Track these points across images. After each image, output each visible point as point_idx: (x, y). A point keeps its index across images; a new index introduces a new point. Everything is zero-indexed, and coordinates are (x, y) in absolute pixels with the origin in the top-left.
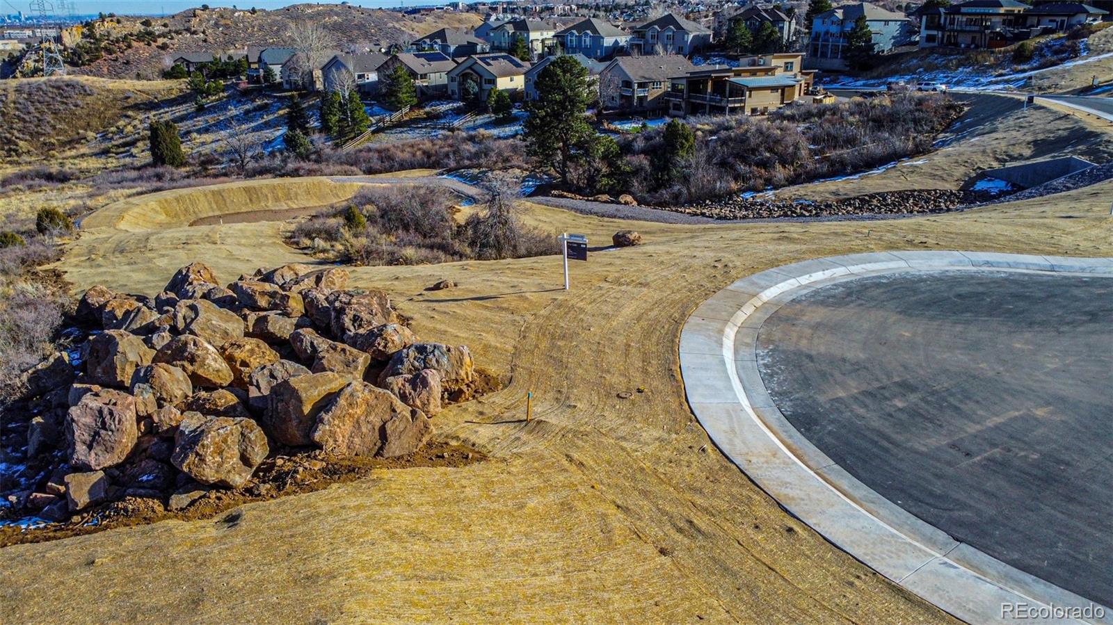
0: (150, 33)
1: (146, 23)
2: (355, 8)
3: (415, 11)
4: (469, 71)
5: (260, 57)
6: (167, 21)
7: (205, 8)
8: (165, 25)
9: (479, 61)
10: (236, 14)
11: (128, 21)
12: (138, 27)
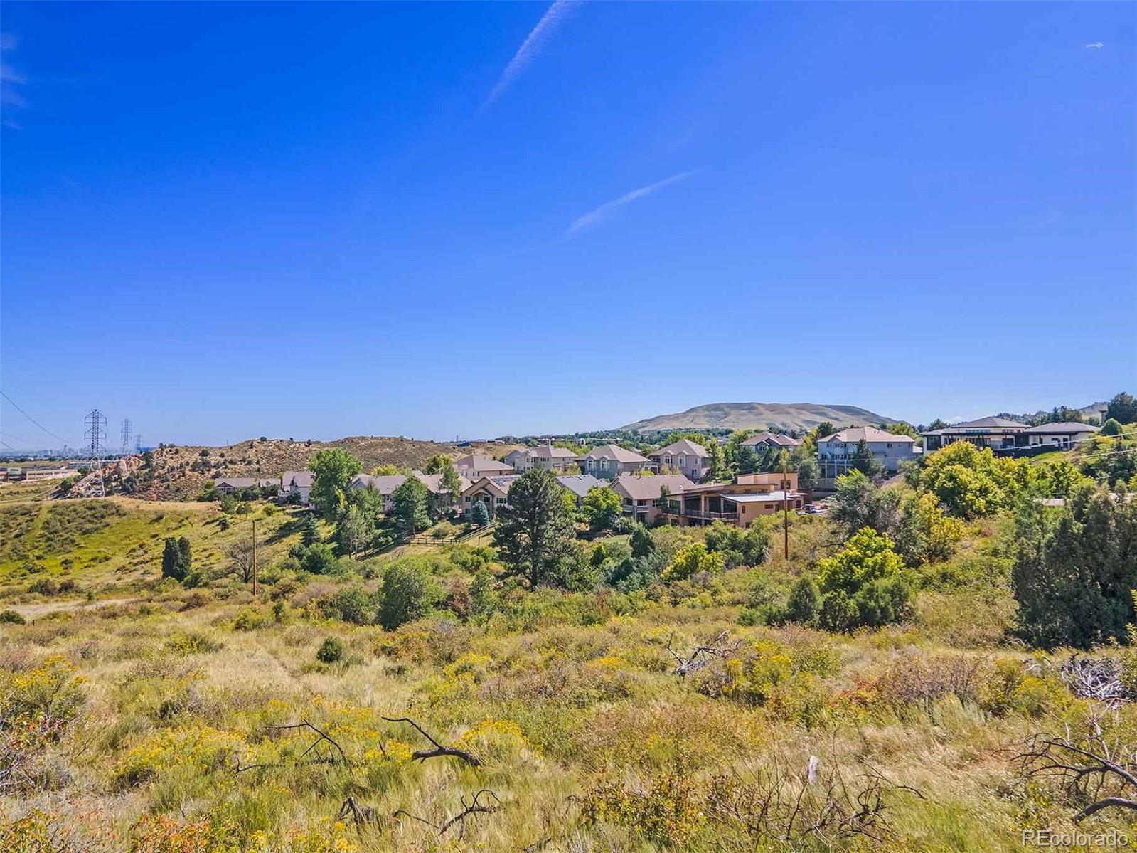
0: (206, 463)
1: (204, 453)
2: (407, 441)
3: (467, 444)
4: (482, 491)
5: (293, 481)
6: (224, 452)
7: (263, 439)
8: (222, 456)
9: (492, 482)
10: (292, 446)
11: (186, 450)
12: (196, 457)
